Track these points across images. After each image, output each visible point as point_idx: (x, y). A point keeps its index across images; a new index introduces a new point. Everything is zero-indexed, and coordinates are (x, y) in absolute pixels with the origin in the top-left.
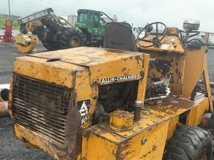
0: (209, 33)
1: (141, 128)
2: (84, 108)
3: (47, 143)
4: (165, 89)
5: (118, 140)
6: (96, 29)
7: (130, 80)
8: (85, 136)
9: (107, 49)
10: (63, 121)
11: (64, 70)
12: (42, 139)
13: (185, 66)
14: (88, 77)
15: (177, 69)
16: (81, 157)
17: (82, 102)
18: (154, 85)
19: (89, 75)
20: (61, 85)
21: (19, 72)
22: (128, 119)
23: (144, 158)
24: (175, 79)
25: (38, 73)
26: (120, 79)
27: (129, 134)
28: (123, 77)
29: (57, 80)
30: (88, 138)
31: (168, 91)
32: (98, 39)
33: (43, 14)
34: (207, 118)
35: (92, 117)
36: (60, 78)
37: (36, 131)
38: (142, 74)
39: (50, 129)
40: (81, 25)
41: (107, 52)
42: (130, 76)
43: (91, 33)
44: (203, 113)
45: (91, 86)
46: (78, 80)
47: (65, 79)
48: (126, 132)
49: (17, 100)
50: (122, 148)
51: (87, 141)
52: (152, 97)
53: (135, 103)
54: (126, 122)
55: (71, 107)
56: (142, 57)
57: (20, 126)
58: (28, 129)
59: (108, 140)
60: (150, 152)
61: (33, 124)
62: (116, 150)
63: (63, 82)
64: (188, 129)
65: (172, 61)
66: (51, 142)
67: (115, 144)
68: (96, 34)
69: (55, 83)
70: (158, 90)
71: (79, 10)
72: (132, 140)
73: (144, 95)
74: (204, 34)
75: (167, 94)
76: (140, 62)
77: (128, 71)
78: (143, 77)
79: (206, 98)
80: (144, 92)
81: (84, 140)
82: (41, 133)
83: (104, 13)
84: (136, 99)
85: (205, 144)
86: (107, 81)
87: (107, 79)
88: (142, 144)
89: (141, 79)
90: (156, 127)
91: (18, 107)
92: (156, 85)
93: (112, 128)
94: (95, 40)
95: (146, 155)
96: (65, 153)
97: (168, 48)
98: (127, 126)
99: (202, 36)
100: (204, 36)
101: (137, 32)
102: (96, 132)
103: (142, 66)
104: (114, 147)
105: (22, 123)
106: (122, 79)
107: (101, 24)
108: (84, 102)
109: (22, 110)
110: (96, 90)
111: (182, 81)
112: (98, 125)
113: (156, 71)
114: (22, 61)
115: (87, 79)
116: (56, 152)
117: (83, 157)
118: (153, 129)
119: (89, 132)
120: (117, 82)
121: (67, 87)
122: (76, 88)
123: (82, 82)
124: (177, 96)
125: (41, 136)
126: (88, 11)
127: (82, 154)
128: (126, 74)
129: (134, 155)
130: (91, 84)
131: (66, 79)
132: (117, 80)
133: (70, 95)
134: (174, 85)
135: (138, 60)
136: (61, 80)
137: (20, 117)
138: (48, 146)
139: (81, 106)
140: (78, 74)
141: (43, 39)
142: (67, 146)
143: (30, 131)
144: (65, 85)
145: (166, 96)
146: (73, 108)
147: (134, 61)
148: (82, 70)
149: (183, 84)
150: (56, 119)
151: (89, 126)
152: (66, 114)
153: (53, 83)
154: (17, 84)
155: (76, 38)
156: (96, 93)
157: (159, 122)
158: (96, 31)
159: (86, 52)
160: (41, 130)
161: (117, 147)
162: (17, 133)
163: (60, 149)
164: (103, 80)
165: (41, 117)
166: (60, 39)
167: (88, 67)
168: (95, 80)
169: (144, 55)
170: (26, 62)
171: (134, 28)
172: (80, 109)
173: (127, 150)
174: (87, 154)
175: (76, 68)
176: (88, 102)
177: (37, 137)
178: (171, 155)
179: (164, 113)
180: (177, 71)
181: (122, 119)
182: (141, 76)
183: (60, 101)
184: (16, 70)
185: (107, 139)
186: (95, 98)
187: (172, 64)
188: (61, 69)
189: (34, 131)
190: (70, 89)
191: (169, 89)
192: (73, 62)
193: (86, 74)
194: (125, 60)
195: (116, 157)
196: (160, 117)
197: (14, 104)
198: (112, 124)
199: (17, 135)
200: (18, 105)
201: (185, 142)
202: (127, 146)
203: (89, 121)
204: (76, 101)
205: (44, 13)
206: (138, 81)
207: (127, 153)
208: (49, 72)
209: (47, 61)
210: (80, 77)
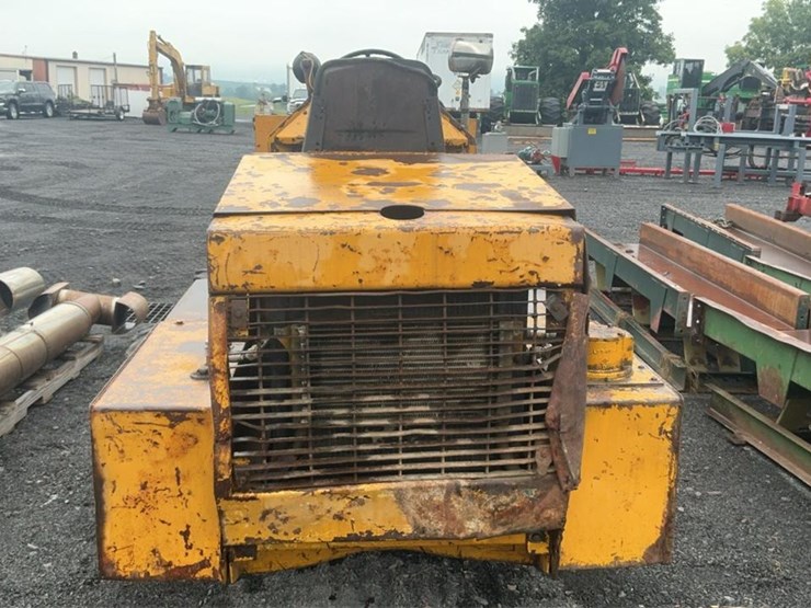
3: (439, 497)
11: (532, 231)
12: (409, 495)
20: (523, 282)
21: (259, 283)
25: (390, 267)
29: (501, 272)
36: (516, 260)
39: (459, 442)
47: (540, 262)
48: (637, 376)
49: (258, 398)
57: (262, 495)
58: (321, 491)
59: (644, 404)
62: (671, 420)
63: (532, 273)
66: (463, 483)
67: (667, 407)
69: (490, 283)
74: (29, 66)
82: (401, 477)
91: (258, 421)
93: (600, 375)
96: (534, 493)
99: (23, 73)
102: (592, 400)
104: (663, 416)
105: (286, 477)
114: (273, 236)
116: (490, 506)
121: (552, 285)
131: (545, 259)
133: (568, 305)
136: (522, 265)
137: (272, 459)
138: (441, 507)
143: (337, 489)
144: (543, 280)
153: (478, 285)
160: (400, 467)
161: (675, 411)
163: (513, 488)
170: (302, 235)
177: (381, 496)
181: (621, 341)
184: (234, 277)
185: (637, 403)
188: (519, 232)
189: (357, 484)
190: (565, 285)
195: (672, 439)
197: (241, 417)
200: (261, 416)
208: (455, 251)
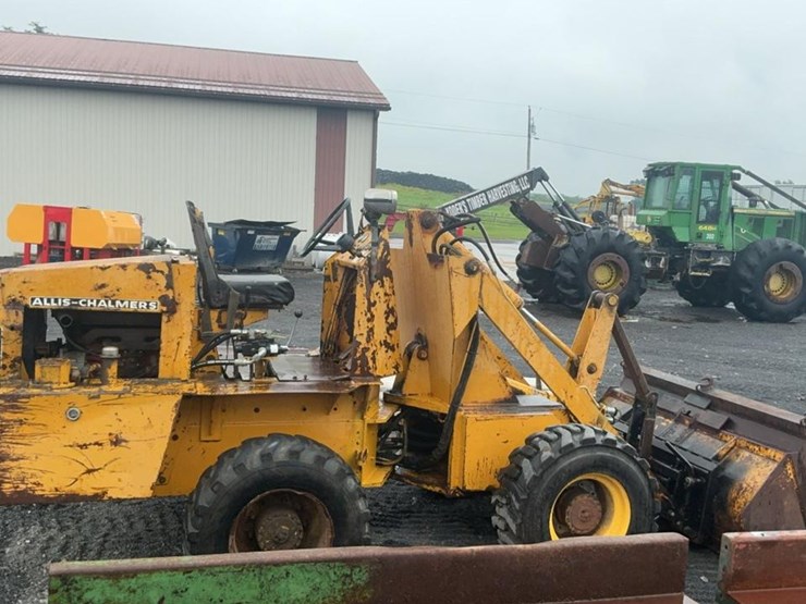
6: (711, 228)
7: (123, 310)
23: (77, 448)
28: (98, 301)
32: (720, 263)
33: (514, 189)
38: (168, 302)
40: (652, 217)
43: (686, 244)
45: (5, 306)
56: (161, 268)
60: (99, 444)
68: (710, 246)
72: (33, 402)
73: (186, 349)
76: (157, 275)
77: (116, 292)
78: (173, 310)
80: (186, 342)
83: (744, 171)
86: (49, 301)
88: (67, 417)
89: (168, 313)
90: (115, 396)
94: (704, 267)
95: (85, 445)
103: (164, 285)
107: (735, 211)
110: (20, 315)
118: (106, 397)
120: (79, 308)
126: (677, 168)
128: (107, 297)
129: (41, 431)
130: (6, 303)
135: (148, 273)
147: (133, 273)
156: (17, 320)
157: (134, 391)
158: (710, 237)
164: (38, 299)
166: (558, 265)
168: (14, 298)
169: (168, 263)
173: (21, 416)
182: (164, 305)
186: (13, 329)
202: (15, 407)
205: (518, 183)
207: (21, 422)
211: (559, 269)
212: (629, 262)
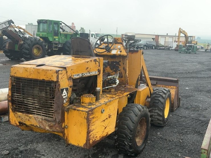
0: (158, 36)
1: (100, 103)
2: (65, 93)
3: (41, 120)
4: (115, 81)
5: (87, 110)
6: (57, 37)
7: (91, 75)
8: (66, 111)
9: (74, 56)
10: (52, 103)
11: (50, 70)
12: (36, 118)
13: (128, 65)
14: (66, 74)
15: (124, 67)
16: (65, 125)
17: (64, 89)
18: (108, 78)
19: (66, 73)
20: (49, 80)
21: (16, 75)
22: (92, 98)
23: (103, 122)
24: (123, 74)
25: (31, 75)
26: (85, 74)
27: (93, 107)
28: (87, 73)
29: (46, 78)
30: (68, 112)
31: (118, 82)
32: (59, 46)
33: (4, 26)
34: (149, 101)
35: (69, 99)
36: (48, 76)
37: (31, 114)
38: (99, 71)
39: (43, 110)
40: (42, 34)
41: (75, 58)
42: (91, 72)
43: (52, 42)
44: (146, 98)
45: (68, 79)
46: (60, 76)
48: (91, 106)
49: (15, 95)
50: (89, 114)
51: (68, 114)
52: (107, 86)
53: (95, 89)
54: (91, 100)
55: (57, 93)
56: (98, 60)
57: (18, 113)
58: (24, 114)
59: (81, 111)
60: (107, 119)
61: (28, 109)
62: (86, 116)
63: (50, 78)
64: (132, 105)
65: (120, 61)
66: (43, 118)
67: (85, 112)
68: (57, 42)
69: (45, 80)
70: (111, 82)
71: (38, 20)
72: (95, 110)
73: (101, 85)
74: (154, 37)
75: (117, 84)
76: (97, 63)
77: (90, 70)
78: (100, 73)
79: (147, 87)
80: (102, 83)
81: (66, 114)
82: (35, 115)
83: (62, 23)
84: (97, 87)
85: (142, 113)
86: (77, 76)
87: (77, 75)
88: (102, 113)
89: (99, 74)
90: (109, 103)
91: (16, 99)
92: (109, 78)
93: (83, 104)
94: (56, 47)
95: (105, 120)
96: (54, 123)
97: (116, 53)
98: (92, 102)
99: (152, 39)
100: (154, 38)
101: (95, 38)
102: (73, 108)
103: (98, 65)
104: (85, 114)
105: (20, 110)
106: (86, 74)
107: (61, 33)
108: (65, 89)
109: (20, 101)
110: (71, 82)
111: (127, 75)
112: (74, 104)
113: (110, 70)
114: (18, 68)
115: (65, 76)
116: (48, 124)
117: (66, 125)
118: (108, 103)
119: (68, 109)
120: (83, 76)
121: (53, 81)
122: (59, 81)
123: (63, 77)
124: (124, 86)
125: (36, 116)
126: (48, 21)
127: (65, 123)
128: (88, 72)
129: (97, 119)
130: (68, 78)
131: (52, 76)
132: (83, 75)
133: (56, 85)
134: (123, 79)
135: (96, 62)
137: (18, 107)
138: (41, 122)
139: (63, 92)
140: (60, 72)
141: (5, 49)
142: (56, 118)
143: (27, 115)
145: (116, 85)
146: (58, 93)
147: (93, 63)
148: (62, 70)
149: (128, 77)
150: (47, 102)
151: (68, 105)
152: (53, 98)
153: (43, 80)
154: (14, 84)
155: (39, 47)
156: (71, 84)
157: (111, 100)
158: (57, 40)
159: (60, 59)
160: (35, 113)
161: (87, 114)
162: (12, 122)
163: (51, 121)
164: (75, 75)
165: (35, 103)
167: (65, 68)
168: (70, 76)
169: (99, 59)
170: (21, 68)
171: (92, 35)
172: (62, 94)
173: (93, 116)
174: (68, 123)
175: (58, 69)
176: (67, 90)
177: (33, 118)
178: (122, 123)
179: (115, 96)
180: (124, 68)
181: (88, 98)
182: (98, 72)
183: (49, 91)
184: (12, 74)
185: (80, 110)
186: (71, 87)
187: (120, 64)
188: (48, 70)
189: (29, 114)
190: (55, 82)
191: (118, 80)
192: (55, 66)
193: (64, 72)
194: (87, 62)
195: (87, 120)
196: (112, 98)
197: (13, 98)
198: (83, 103)
199: (12, 123)
200: (16, 98)
201: (129, 113)
202: (93, 113)
203: (68, 102)
204: (60, 89)
205: (5, 24)
206: (97, 75)
207: (93, 118)
208: (40, 73)
209: (37, 66)
210: (61, 74)
211: (23, 50)
212: (42, 47)
